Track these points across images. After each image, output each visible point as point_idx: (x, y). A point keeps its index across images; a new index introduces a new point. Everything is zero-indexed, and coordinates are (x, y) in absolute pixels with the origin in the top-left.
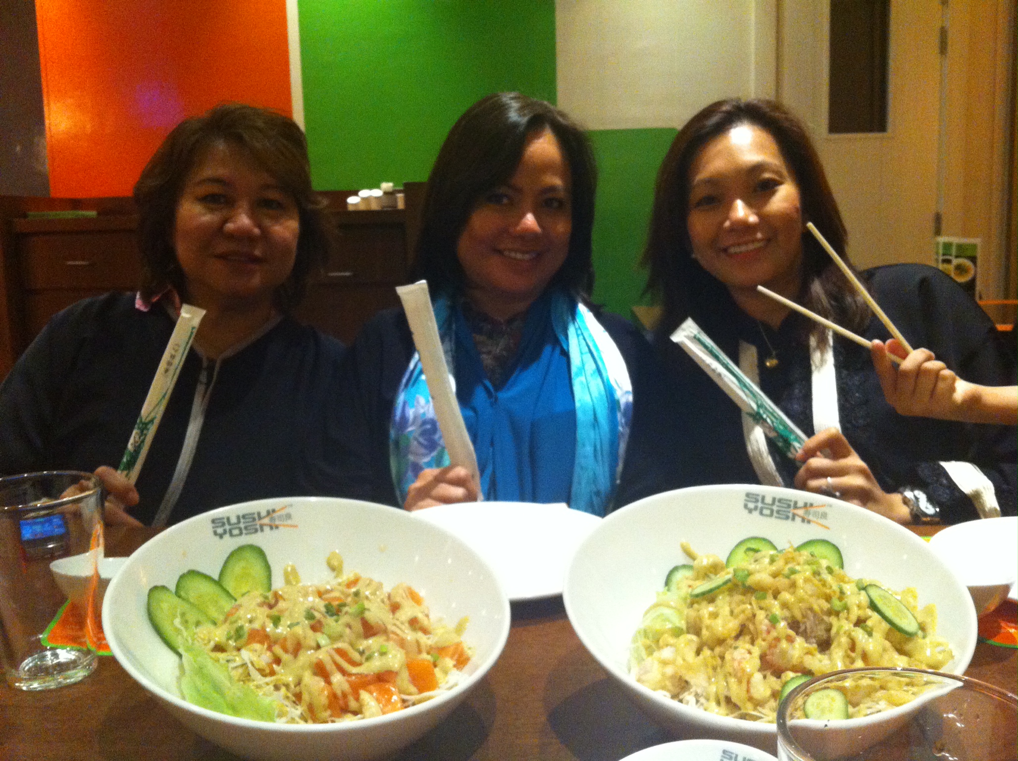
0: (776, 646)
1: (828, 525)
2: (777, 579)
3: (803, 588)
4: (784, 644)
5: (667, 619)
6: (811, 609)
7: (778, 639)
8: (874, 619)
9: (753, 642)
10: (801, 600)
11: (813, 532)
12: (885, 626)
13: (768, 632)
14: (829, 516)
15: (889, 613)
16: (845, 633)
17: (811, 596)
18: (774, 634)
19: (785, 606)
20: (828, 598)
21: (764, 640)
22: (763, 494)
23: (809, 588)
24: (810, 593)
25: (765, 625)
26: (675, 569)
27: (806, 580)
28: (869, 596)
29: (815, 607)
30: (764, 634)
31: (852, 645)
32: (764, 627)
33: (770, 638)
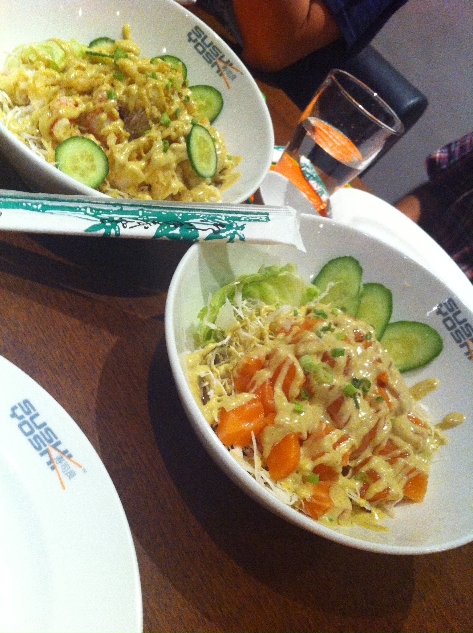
0: (98, 113)
1: (230, 85)
2: (140, 74)
3: (147, 90)
4: (104, 116)
5: (51, 53)
6: (144, 109)
7: (102, 110)
8: (183, 145)
10: (140, 97)
11: (218, 82)
12: (184, 156)
13: (101, 101)
14: (236, 80)
15: (195, 150)
16: (149, 137)
17: (150, 100)
18: (102, 104)
19: (127, 93)
20: (162, 110)
21: (94, 104)
22: (207, 35)
23: (152, 94)
24: (151, 95)
25: (102, 95)
26: (106, 39)
27: (155, 87)
28: (191, 130)
29: (148, 110)
30: (97, 101)
31: (148, 148)
32: (100, 96)
33: (99, 105)
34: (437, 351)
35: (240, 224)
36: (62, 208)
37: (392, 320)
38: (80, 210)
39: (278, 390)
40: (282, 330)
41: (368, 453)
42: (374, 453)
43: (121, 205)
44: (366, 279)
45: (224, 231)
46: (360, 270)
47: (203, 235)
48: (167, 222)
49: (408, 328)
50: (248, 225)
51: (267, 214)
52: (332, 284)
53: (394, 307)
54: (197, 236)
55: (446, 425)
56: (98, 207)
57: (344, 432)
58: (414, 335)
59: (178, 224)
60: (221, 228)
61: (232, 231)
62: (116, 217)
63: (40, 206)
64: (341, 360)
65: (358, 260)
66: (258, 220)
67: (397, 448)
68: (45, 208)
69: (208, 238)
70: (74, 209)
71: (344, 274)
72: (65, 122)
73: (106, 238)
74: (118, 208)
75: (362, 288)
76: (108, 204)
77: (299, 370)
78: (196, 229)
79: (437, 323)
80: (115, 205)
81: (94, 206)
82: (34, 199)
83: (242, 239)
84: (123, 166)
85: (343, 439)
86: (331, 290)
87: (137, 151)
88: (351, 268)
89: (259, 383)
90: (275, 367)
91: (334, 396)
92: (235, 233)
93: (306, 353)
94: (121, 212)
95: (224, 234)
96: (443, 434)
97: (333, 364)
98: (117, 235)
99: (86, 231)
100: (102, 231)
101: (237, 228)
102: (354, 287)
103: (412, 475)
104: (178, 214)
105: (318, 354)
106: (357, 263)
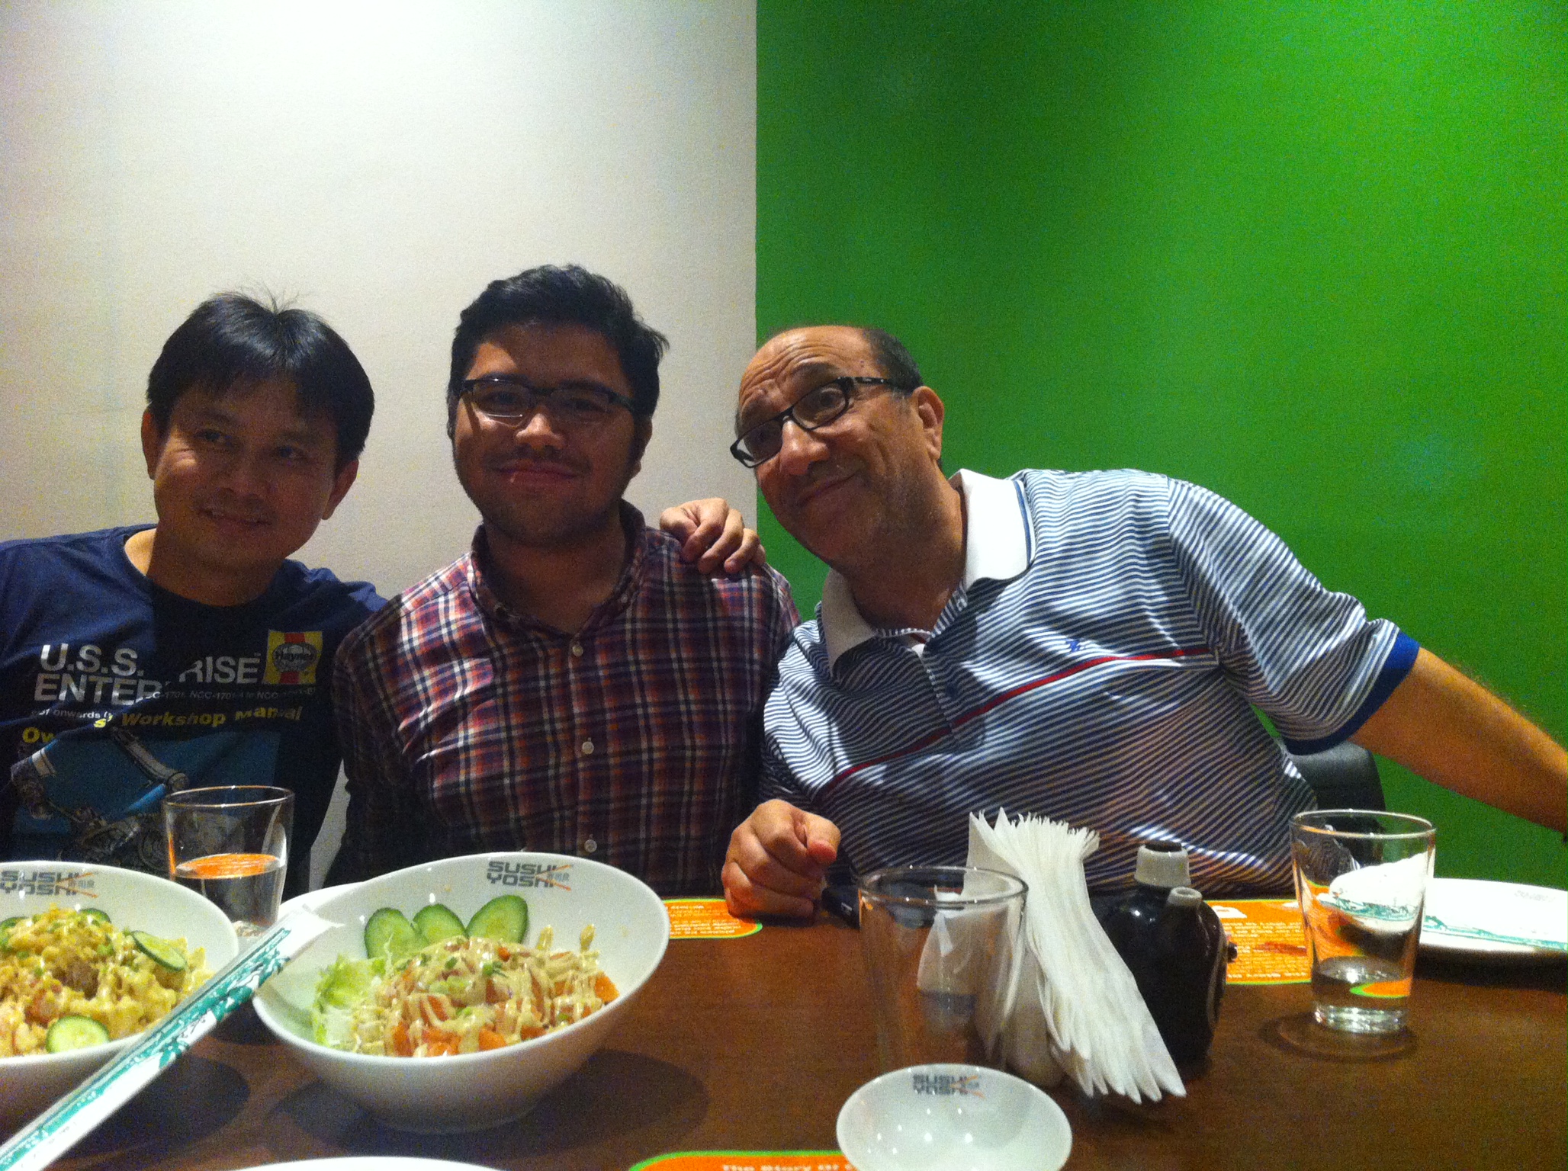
0: (41, 998)
1: (94, 893)
2: (42, 936)
3: (67, 940)
4: (50, 994)
6: (77, 958)
7: (43, 991)
8: (141, 957)
9: (16, 999)
10: (65, 951)
11: (79, 902)
12: (152, 963)
13: (33, 986)
14: (96, 884)
15: (155, 951)
16: (111, 972)
17: (76, 946)
18: (39, 986)
19: (49, 959)
20: (94, 946)
21: (28, 995)
23: (74, 939)
24: (75, 943)
25: (28, 981)
27: (71, 932)
29: (82, 956)
30: (28, 989)
31: (119, 983)
32: (27, 983)
33: (34, 991)
34: (524, 907)
35: (272, 953)
36: (113, 1078)
37: (466, 926)
38: (130, 1066)
39: (436, 1022)
40: (391, 998)
41: (548, 1002)
42: (551, 998)
43: (159, 1031)
44: (410, 915)
45: (266, 968)
46: (398, 913)
47: (253, 985)
48: (212, 1005)
49: (484, 917)
50: (279, 948)
51: (282, 929)
52: (386, 945)
53: (457, 913)
54: (250, 990)
55: (585, 944)
56: (143, 1048)
57: (515, 998)
58: (493, 916)
59: (224, 998)
60: (262, 968)
61: (273, 962)
62: (168, 1040)
63: (94, 1094)
64: (460, 965)
65: (387, 906)
66: (281, 939)
67: (564, 982)
68: (100, 1091)
69: (261, 984)
70: (125, 1069)
71: (387, 929)
72: (23, 1027)
73: (180, 1057)
74: (159, 1036)
75: (415, 925)
76: (149, 1039)
77: (438, 995)
78: (244, 986)
79: (500, 889)
80: (154, 1035)
81: (137, 1052)
82: (83, 1092)
83: (288, 960)
84: (117, 1013)
85: (519, 1004)
86: (391, 949)
87: (113, 992)
88: (386, 917)
89: (419, 1035)
90: (418, 1013)
91: (482, 987)
92: (277, 961)
93: (429, 984)
94: (164, 1036)
95: (269, 969)
96: (591, 951)
97: (456, 973)
98: (188, 1048)
99: (160, 1066)
100: (173, 1056)
101: (274, 957)
102: (408, 932)
103: (593, 983)
104: (212, 994)
105: (438, 978)
106: (387, 910)
